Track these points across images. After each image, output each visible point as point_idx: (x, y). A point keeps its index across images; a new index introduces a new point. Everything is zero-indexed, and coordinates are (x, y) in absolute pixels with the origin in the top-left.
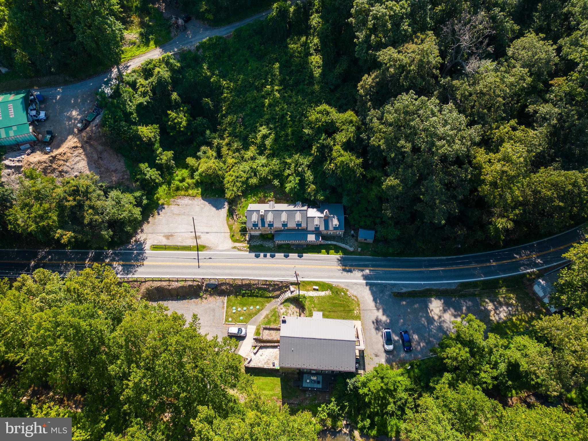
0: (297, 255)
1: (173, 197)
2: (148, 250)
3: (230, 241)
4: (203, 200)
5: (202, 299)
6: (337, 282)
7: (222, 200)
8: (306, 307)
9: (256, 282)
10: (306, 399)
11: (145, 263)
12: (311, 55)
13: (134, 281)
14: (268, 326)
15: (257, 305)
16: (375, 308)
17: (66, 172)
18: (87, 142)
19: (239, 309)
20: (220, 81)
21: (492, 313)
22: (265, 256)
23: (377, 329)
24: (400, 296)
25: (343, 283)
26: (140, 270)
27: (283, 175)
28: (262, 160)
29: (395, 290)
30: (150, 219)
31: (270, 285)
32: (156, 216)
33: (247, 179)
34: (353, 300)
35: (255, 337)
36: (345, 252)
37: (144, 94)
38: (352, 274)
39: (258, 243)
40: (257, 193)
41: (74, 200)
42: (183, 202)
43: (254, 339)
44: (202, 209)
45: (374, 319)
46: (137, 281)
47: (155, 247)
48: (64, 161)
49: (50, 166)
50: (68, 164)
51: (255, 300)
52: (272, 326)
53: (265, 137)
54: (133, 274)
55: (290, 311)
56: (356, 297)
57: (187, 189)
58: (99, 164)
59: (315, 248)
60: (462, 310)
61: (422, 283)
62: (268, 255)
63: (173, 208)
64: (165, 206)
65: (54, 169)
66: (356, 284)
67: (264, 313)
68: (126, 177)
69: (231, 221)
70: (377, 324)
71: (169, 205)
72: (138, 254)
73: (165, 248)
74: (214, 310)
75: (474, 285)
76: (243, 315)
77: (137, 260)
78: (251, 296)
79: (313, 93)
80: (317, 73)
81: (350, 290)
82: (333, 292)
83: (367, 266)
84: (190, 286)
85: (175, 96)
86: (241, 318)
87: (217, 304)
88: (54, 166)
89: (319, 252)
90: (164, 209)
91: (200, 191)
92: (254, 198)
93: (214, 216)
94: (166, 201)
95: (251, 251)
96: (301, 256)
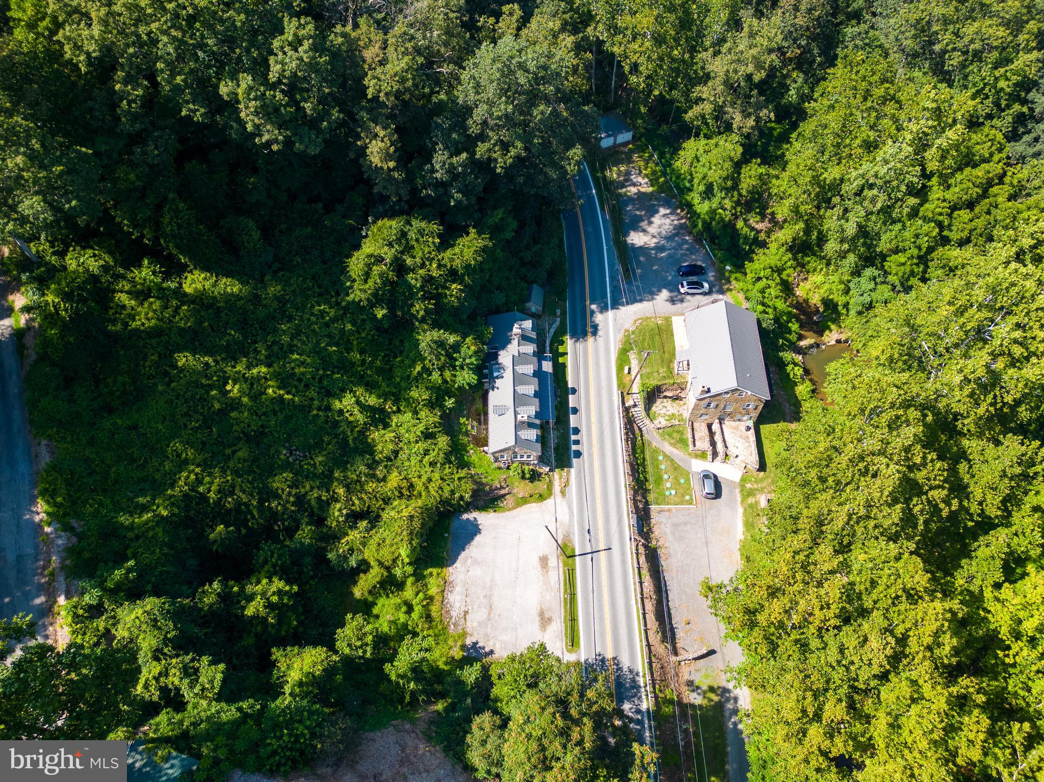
0: (570, 396)
1: (444, 628)
2: (579, 655)
3: (550, 502)
4: (454, 562)
5: (657, 548)
6: (615, 343)
7: (454, 524)
8: (657, 384)
9: (626, 453)
11: (609, 655)
13: (651, 668)
14: (690, 440)
15: (657, 460)
16: (652, 302)
19: (669, 485)
21: (639, 188)
22: (577, 443)
23: (682, 301)
24: (629, 273)
25: (615, 335)
26: (625, 663)
27: (440, 387)
29: (620, 277)
32: (496, 657)
34: (641, 324)
35: (710, 457)
36: (561, 331)
38: (600, 325)
39: (552, 453)
40: (462, 443)
42: (457, 605)
43: (713, 460)
44: (476, 562)
45: (668, 304)
46: (650, 663)
47: (573, 641)
51: (650, 462)
52: (690, 436)
54: (637, 674)
55: (663, 412)
56: (635, 321)
57: (428, 599)
60: (640, 215)
62: (573, 438)
63: (472, 624)
64: (468, 642)
66: (615, 321)
67: (668, 448)
69: (509, 501)
70: (675, 301)
71: (464, 634)
73: (572, 619)
74: (675, 526)
75: (603, 198)
76: (676, 479)
78: (645, 468)
81: (625, 327)
82: (632, 349)
83: (584, 307)
86: (682, 481)
87: (664, 520)
89: (564, 366)
90: (477, 643)
91: (435, 571)
92: (471, 452)
93: (495, 538)
94: (456, 641)
95: (570, 466)
96: (574, 391)
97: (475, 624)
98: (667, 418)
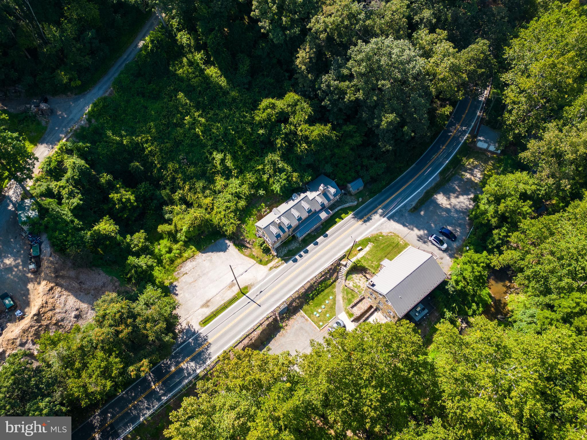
0: (322, 237)
1: (173, 271)
2: (201, 329)
3: (262, 267)
4: (204, 253)
5: (283, 328)
6: (369, 233)
7: (221, 241)
8: (367, 267)
9: (314, 279)
11: (210, 341)
13: (217, 363)
14: (353, 304)
15: (329, 297)
16: (410, 230)
17: (62, 320)
18: (57, 277)
19: (320, 311)
20: (133, 139)
21: (472, 178)
22: (301, 256)
23: (424, 242)
24: (416, 209)
25: (373, 230)
26: (211, 350)
27: (263, 182)
28: (235, 183)
29: (409, 208)
31: (326, 273)
32: (176, 297)
33: (236, 206)
34: (391, 236)
35: (352, 319)
36: (352, 209)
38: (372, 220)
39: (285, 251)
40: (251, 212)
41: (127, 326)
42: (187, 268)
43: (352, 321)
44: (211, 261)
45: (416, 238)
46: (219, 361)
47: (205, 322)
48: (51, 310)
49: (40, 326)
50: (57, 310)
51: (324, 294)
52: (355, 301)
53: (223, 161)
54: (210, 358)
55: (356, 281)
56: (391, 232)
57: (180, 255)
58: (85, 289)
59: (330, 222)
60: (457, 190)
61: (419, 190)
62: (302, 253)
63: (183, 279)
64: (175, 283)
65: (47, 326)
66: (382, 224)
67: (340, 298)
68: (117, 284)
69: (247, 251)
70: (421, 240)
71: (177, 280)
72: (196, 339)
73: (214, 315)
74: (302, 328)
75: (446, 169)
76: (327, 312)
77: (200, 345)
78: (318, 294)
79: (234, 99)
80: (223, 82)
81: (382, 231)
82: (373, 242)
83: (376, 207)
84: (268, 325)
85: (105, 177)
86: (328, 315)
87: (300, 322)
88: (45, 323)
89: (335, 223)
90: (176, 287)
91: (194, 248)
92: (252, 219)
93: (227, 259)
94: (171, 279)
95: (286, 261)
96: (326, 236)
97: (184, 280)
98: (355, 285)
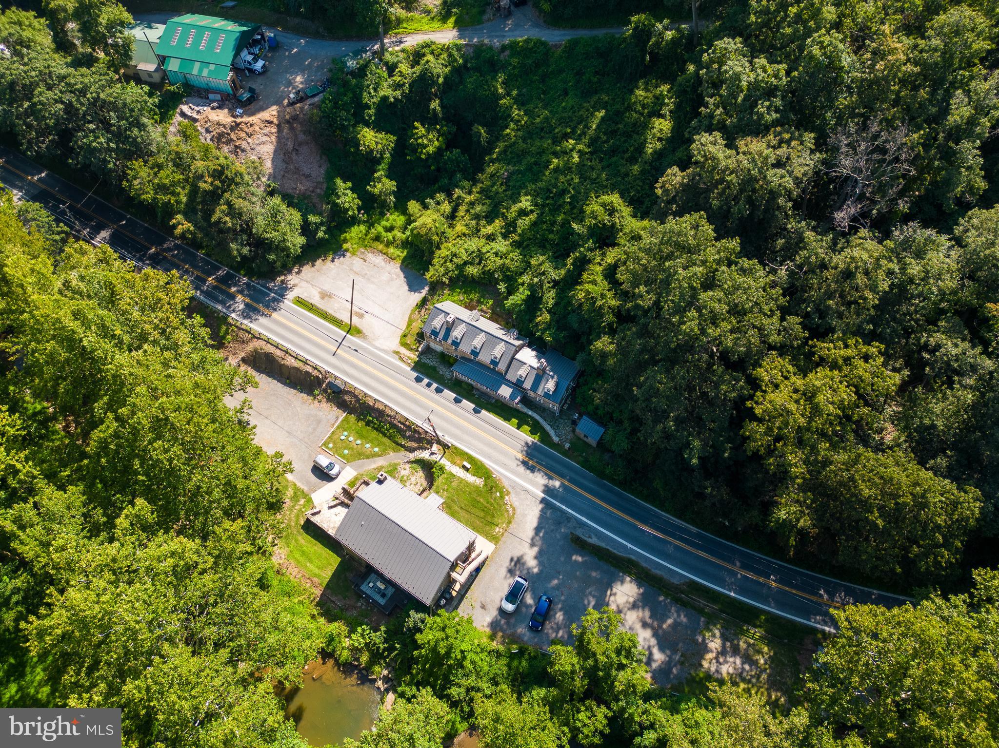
0: (473, 406)
1: (366, 246)
2: (289, 300)
3: (397, 340)
4: (401, 269)
5: (315, 398)
6: (501, 474)
8: (435, 484)
9: (393, 414)
10: (355, 608)
11: (275, 315)
12: (662, 116)
13: (247, 331)
15: (378, 446)
16: (529, 541)
17: (243, 151)
18: (288, 122)
19: (351, 439)
20: (512, 107)
21: (710, 656)
22: (429, 385)
23: (511, 572)
24: (579, 544)
25: (510, 480)
26: (262, 320)
27: (516, 281)
28: (501, 245)
29: (579, 533)
30: (319, 262)
31: (409, 427)
32: (328, 262)
33: (466, 263)
34: (507, 511)
35: (346, 487)
36: (545, 438)
37: (398, 86)
38: (531, 474)
39: (431, 362)
40: (471, 291)
41: (212, 184)
42: (373, 259)
43: (343, 489)
45: (516, 554)
46: (249, 333)
47: (300, 302)
48: (247, 134)
49: (228, 134)
50: (250, 140)
51: (380, 439)
53: (523, 213)
54: (251, 322)
55: (413, 479)
56: (514, 509)
57: (388, 244)
58: (290, 157)
59: (503, 410)
60: (664, 621)
61: (630, 545)
62: (435, 385)
63: (357, 261)
64: (348, 254)
65: (231, 140)
66: (527, 491)
68: (318, 191)
69: (416, 315)
70: (515, 565)
71: (353, 254)
72: (274, 300)
73: (311, 308)
74: (319, 422)
75: (714, 597)
76: (351, 449)
77: (268, 307)
78: (376, 429)
80: (652, 147)
81: (513, 495)
82: (486, 485)
83: (561, 476)
84: (307, 372)
85: (435, 104)
86: (346, 452)
87: (329, 417)
88: (233, 136)
89: (507, 419)
90: (344, 257)
91: (404, 255)
93: (399, 298)
94: (354, 249)
95: (414, 369)
96: (476, 411)
97: (355, 262)
98: (405, 478)
